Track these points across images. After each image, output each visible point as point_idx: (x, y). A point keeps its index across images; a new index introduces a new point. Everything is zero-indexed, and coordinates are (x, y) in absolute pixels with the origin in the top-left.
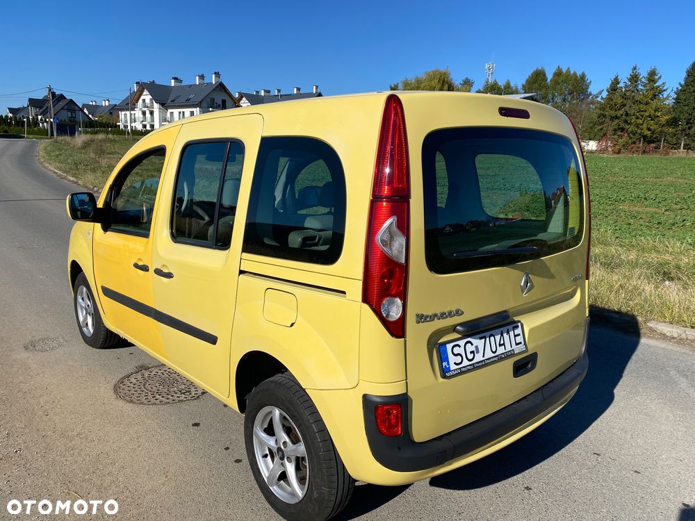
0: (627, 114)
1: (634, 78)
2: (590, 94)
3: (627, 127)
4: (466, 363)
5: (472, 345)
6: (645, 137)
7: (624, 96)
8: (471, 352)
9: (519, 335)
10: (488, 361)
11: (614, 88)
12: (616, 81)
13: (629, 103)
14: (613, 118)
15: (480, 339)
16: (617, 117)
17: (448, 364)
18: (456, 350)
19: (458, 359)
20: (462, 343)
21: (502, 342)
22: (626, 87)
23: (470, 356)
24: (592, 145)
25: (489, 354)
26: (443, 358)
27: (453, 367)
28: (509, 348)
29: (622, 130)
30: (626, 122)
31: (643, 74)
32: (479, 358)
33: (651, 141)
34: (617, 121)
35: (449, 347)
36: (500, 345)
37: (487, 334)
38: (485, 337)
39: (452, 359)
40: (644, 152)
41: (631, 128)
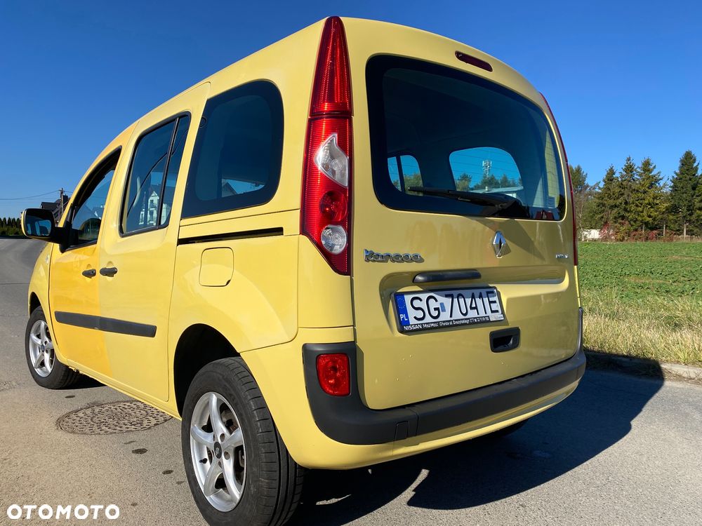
0: (626, 203)
1: (629, 169)
2: (588, 186)
3: (627, 215)
4: (428, 319)
5: (436, 301)
6: (647, 224)
7: (621, 186)
8: (435, 309)
9: (495, 302)
10: (457, 323)
11: (610, 178)
12: (611, 172)
13: (626, 192)
14: (613, 207)
15: (447, 296)
16: (616, 206)
17: (407, 317)
18: (416, 303)
19: (420, 314)
20: (424, 296)
21: (474, 305)
22: (622, 177)
23: (435, 313)
24: (595, 234)
25: (457, 315)
26: (401, 309)
27: (412, 321)
28: (482, 314)
29: (623, 218)
30: (625, 210)
31: (638, 164)
32: (445, 316)
33: (654, 228)
34: (616, 210)
35: (408, 298)
36: (471, 308)
37: (455, 293)
38: (452, 296)
39: (412, 313)
40: (647, 239)
41: (631, 216)
